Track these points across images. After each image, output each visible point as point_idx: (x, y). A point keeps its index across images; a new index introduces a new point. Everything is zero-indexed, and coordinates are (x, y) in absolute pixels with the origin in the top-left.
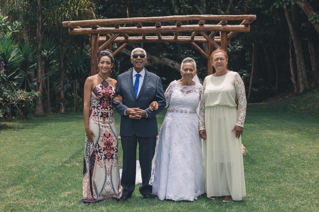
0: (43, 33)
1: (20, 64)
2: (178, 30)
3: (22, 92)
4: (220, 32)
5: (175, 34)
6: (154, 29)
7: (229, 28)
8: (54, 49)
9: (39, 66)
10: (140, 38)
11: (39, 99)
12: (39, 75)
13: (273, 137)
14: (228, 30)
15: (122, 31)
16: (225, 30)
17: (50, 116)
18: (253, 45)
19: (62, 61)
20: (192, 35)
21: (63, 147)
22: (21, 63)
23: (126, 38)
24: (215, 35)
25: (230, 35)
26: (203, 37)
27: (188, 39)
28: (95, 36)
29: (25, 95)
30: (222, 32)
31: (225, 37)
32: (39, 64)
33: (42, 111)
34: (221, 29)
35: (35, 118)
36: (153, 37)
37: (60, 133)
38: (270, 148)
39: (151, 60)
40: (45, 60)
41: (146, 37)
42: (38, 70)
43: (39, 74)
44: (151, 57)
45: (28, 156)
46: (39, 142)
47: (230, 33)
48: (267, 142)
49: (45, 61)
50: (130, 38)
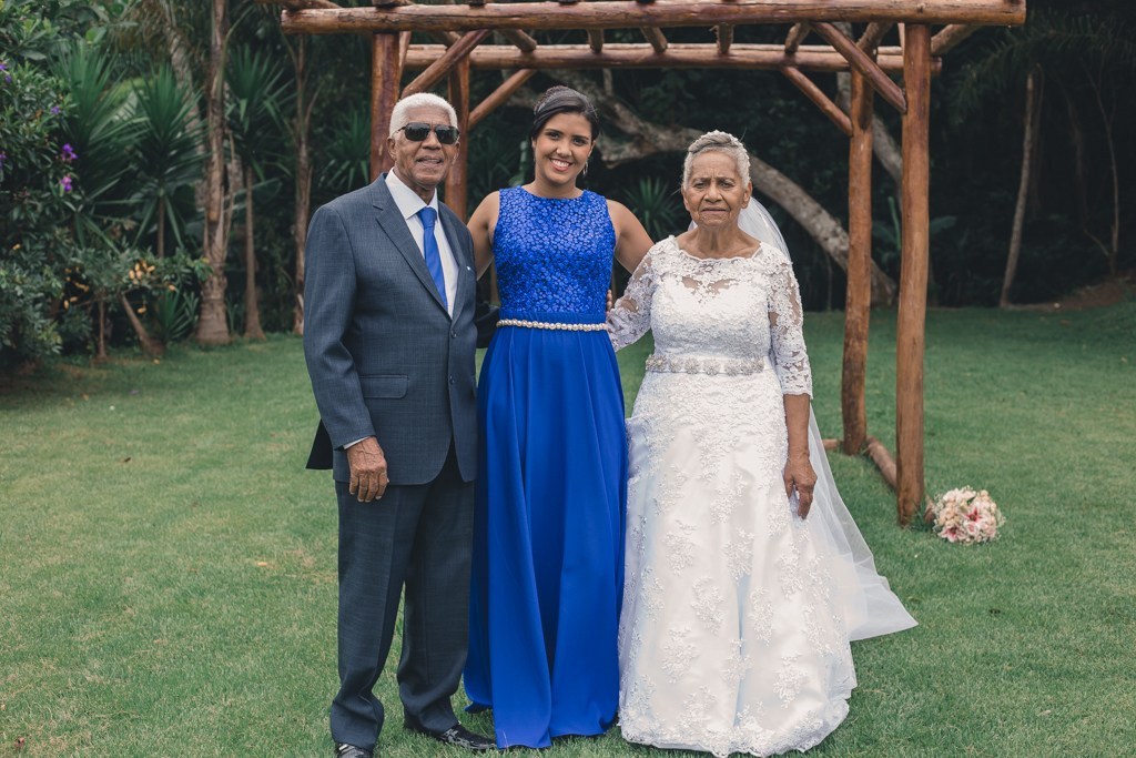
0: (231, 31)
1: (136, 146)
2: (725, 18)
3: (138, 257)
4: (902, 26)
5: (717, 33)
6: (627, 14)
7: (939, 8)
8: (271, 93)
9: (215, 157)
10: (583, 50)
11: (211, 283)
12: (214, 191)
13: (1107, 454)
14: (934, 15)
15: (497, 22)
16: (920, 15)
17: (254, 347)
18: (1030, 84)
19: (303, 139)
20: (789, 39)
21: (269, 479)
22: (140, 145)
23: (527, 49)
24: (879, 41)
25: (944, 42)
26: (831, 48)
27: (774, 53)
28: (388, 41)
29: (152, 268)
30: (911, 23)
31: (921, 48)
32: (215, 148)
33: (224, 327)
34: (903, 13)
35: (196, 355)
36: (636, 48)
37: (273, 419)
38: (1097, 506)
39: (642, 137)
40: (238, 137)
41: (605, 46)
42: (211, 172)
43: (213, 186)
44: (641, 124)
45: (125, 516)
46: (183, 458)
47: (943, 31)
48: (1082, 473)
49: (236, 141)
50: (545, 51)
